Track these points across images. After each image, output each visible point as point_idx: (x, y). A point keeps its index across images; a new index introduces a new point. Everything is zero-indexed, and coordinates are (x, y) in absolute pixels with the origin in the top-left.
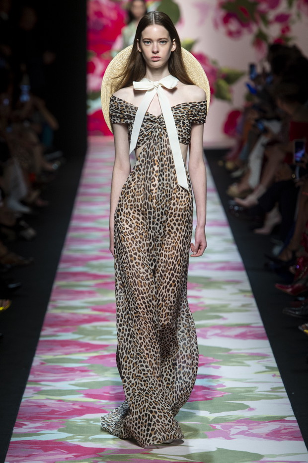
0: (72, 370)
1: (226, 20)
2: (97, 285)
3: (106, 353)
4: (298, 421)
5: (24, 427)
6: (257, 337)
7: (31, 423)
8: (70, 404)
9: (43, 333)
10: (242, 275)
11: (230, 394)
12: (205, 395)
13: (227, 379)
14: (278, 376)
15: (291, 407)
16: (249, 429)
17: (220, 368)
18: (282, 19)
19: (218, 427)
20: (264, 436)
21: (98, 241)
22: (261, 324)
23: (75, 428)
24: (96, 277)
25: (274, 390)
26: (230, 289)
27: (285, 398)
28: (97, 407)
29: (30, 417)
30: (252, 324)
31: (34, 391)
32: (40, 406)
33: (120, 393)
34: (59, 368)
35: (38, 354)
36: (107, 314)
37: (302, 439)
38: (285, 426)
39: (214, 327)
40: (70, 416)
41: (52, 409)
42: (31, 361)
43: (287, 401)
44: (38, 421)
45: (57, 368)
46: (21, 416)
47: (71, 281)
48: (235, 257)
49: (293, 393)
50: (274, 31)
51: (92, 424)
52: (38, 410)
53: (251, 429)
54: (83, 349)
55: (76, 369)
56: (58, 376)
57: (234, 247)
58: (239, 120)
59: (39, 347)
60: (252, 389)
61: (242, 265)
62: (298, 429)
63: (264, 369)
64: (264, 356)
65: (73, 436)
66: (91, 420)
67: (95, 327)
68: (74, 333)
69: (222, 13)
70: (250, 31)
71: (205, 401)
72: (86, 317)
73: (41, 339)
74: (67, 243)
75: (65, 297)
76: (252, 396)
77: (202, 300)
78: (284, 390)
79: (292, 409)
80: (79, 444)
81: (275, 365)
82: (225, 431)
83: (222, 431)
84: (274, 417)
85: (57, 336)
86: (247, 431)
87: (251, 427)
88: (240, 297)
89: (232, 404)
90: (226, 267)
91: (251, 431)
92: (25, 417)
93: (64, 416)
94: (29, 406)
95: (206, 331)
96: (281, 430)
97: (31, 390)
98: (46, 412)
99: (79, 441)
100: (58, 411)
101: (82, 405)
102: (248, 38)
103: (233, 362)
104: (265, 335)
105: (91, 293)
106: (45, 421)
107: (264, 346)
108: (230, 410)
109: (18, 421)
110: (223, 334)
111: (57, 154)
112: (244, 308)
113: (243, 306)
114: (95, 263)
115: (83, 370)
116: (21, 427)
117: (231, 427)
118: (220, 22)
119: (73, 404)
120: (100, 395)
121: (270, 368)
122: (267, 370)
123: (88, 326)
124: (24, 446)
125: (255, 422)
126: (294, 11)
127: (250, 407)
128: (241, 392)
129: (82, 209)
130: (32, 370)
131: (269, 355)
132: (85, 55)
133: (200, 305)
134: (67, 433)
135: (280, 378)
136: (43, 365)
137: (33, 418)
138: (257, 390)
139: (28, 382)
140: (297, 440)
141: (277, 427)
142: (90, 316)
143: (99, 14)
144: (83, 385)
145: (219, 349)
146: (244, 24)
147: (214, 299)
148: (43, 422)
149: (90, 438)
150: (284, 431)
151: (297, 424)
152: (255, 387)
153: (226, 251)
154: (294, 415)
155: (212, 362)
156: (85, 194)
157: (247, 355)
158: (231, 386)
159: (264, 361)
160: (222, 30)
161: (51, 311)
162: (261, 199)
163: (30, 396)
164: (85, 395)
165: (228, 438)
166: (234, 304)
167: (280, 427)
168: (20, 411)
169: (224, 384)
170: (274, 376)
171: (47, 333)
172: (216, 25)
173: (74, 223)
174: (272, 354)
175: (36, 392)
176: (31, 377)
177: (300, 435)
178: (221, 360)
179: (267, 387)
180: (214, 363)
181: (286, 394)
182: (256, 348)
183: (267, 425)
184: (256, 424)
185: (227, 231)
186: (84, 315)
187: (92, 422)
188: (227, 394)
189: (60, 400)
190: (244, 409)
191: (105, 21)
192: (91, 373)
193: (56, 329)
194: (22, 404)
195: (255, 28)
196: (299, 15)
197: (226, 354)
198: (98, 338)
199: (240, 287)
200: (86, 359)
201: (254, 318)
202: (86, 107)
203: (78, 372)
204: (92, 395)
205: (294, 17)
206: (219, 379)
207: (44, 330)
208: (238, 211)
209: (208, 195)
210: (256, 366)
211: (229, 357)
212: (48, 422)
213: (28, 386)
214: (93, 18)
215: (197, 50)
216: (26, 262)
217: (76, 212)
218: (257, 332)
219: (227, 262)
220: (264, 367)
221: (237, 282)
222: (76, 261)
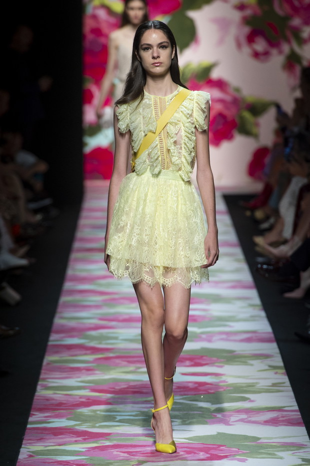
0: (67, 464)
1: (251, 39)
2: (96, 360)
3: (107, 443)
6: (291, 423)
9: (31, 419)
10: (272, 348)
17: (247, 462)
21: (98, 307)
22: (296, 407)
24: (95, 350)
26: (258, 364)
30: (285, 407)
34: (51, 461)
35: (26, 444)
36: (109, 396)
39: (239, 411)
42: (17, 453)
45: (48, 461)
47: (65, 356)
48: (263, 326)
54: (80, 439)
55: (72, 462)
57: (263, 314)
58: (267, 160)
59: (26, 437)
61: (272, 335)
64: (299, 446)
67: (95, 411)
68: (69, 419)
69: (247, 30)
70: (281, 52)
72: (83, 400)
73: (29, 426)
74: (59, 309)
75: (57, 375)
77: (224, 378)
85: (49, 423)
88: (271, 374)
90: (253, 337)
95: (230, 416)
102: (277, 59)
103: (262, 453)
104: (301, 421)
105: (89, 370)
107: (300, 434)
110: (250, 419)
111: (47, 202)
112: (274, 388)
113: (274, 385)
114: (93, 333)
118: (243, 40)
121: (307, 461)
122: (303, 463)
123: (85, 411)
129: (76, 268)
131: (306, 445)
132: (80, 82)
133: (222, 384)
136: (31, 458)
142: (88, 398)
143: (97, 32)
145: (246, 438)
146: (273, 43)
147: (238, 377)
153: (252, 318)
155: (237, 453)
157: (279, 445)
159: (299, 452)
160: (247, 50)
166: (263, 384)
171: (36, 419)
172: (239, 45)
173: (68, 285)
178: (248, 451)
180: (240, 455)
182: (290, 437)
185: (253, 295)
186: (81, 397)
193: (47, 414)
195: (286, 48)
197: (254, 444)
198: (97, 425)
199: (269, 362)
200: (84, 450)
201: (287, 400)
202: (82, 144)
207: (33, 415)
208: (267, 270)
210: (290, 458)
211: (257, 447)
214: (90, 37)
215: (215, 75)
216: (11, 332)
217: (70, 272)
218: (292, 417)
219: (254, 332)
220: (301, 460)
221: (267, 356)
222: (70, 332)
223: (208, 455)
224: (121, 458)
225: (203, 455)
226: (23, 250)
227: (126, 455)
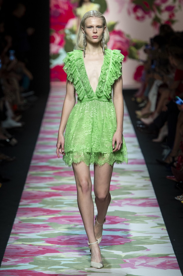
0: (38, 226)
1: (135, 10)
2: (55, 174)
3: (59, 215)
4: (177, 257)
5: (8, 261)
6: (152, 205)
7: (13, 259)
8: (36, 247)
9: (21, 203)
10: (144, 167)
11: (135, 240)
12: (120, 241)
13: (133, 231)
14: (165, 229)
15: (173, 249)
16: (146, 262)
17: (129, 225)
18: (170, 9)
19: (128, 261)
20: (156, 266)
22: (155, 197)
23: (39, 262)
24: (54, 168)
25: (162, 238)
26: (136, 175)
27: (169, 243)
28: (53, 249)
29: (12, 255)
30: (149, 197)
31: (15, 239)
32: (18, 249)
33: (68, 240)
34: (30, 225)
35: (18, 216)
36: (61, 191)
37: (179, 268)
38: (169, 260)
39: (126, 199)
40: (37, 255)
41: (26, 250)
42: (13, 220)
43: (170, 244)
44: (17, 258)
46: (6, 255)
47: (39, 172)
48: (140, 156)
49: (174, 240)
50: (164, 17)
51: (50, 259)
52: (17, 251)
53: (148, 262)
54: (45, 213)
55: (41, 225)
56: (29, 230)
57: (139, 150)
59: (18, 212)
60: (149, 238)
61: (144, 161)
62: (177, 262)
63: (156, 225)
64: (156, 217)
65: (38, 267)
66: (49, 257)
67: (53, 199)
68: (40, 203)
69: (133, 5)
70: (150, 16)
71: (120, 245)
72: (47, 194)
73: (20, 207)
74: (37, 148)
75: (35, 181)
76: (148, 242)
77: (119, 183)
78: (169, 238)
79: (173, 250)
80: (42, 272)
81: (163, 222)
82: (132, 263)
83: (130, 263)
84: (162, 255)
85: (30, 205)
86: (145, 263)
87: (148, 261)
88: (143, 180)
89: (136, 247)
90: (134, 162)
91: (147, 263)
92: (9, 256)
93: (32, 255)
94: (11, 248)
95: (121, 202)
96: (166, 263)
97: (13, 239)
98: (21, 252)
99: (42, 270)
100: (29, 252)
101: (44, 247)
102: (148, 20)
103: (137, 221)
104: (157, 204)
105: (51, 178)
106: (21, 258)
107: (157, 211)
108: (135, 251)
109: (4, 258)
110: (131, 203)
111: (31, 93)
112: (145, 187)
113: (144, 186)
114: (54, 160)
115: (45, 226)
116: (6, 261)
117: (135, 261)
118: (131, 11)
119: (39, 247)
120: (55, 241)
121: (160, 225)
122: (158, 225)
123: (48, 199)
124: (8, 273)
125: (150, 258)
126: (177, 4)
127: (147, 249)
128: (142, 239)
129: (46, 127)
130: (13, 226)
131: (160, 217)
132: (48, 32)
133: (118, 186)
134: (35, 265)
135: (166, 230)
136: (21, 223)
137: (13, 256)
138: (152, 238)
139: (11, 234)
140: (176, 269)
141: (164, 261)
142: (50, 193)
143: (57, 6)
144: (45, 235)
145: (129, 213)
146: (146, 12)
147: (127, 182)
148: (20, 259)
149: (49, 268)
150: (168, 264)
151: (176, 259)
152: (151, 236)
153: (134, 152)
154: (174, 253)
155: (125, 221)
156: (48, 118)
157: (146, 216)
158: (136, 236)
159: (156, 220)
160: (133, 16)
161: (26, 190)
163: (12, 242)
164: (46, 241)
165: (133, 267)
166: (139, 185)
167: (166, 261)
168: (6, 251)
169: (132, 235)
170: (163, 229)
171: (23, 204)
172: (129, 13)
173: (41, 135)
174: (161, 216)
175: (16, 240)
176: (13, 231)
177: (178, 266)
178: (130, 220)
179: (158, 236)
180: (126, 221)
181: (169, 240)
182: (152, 212)
183: (158, 260)
184: (151, 259)
185: (135, 140)
186: (46, 192)
187: (50, 258)
188: (133, 241)
189: (30, 245)
190: (144, 250)
191: (61, 11)
192: (50, 228)
193: (29, 201)
194: (7, 247)
195: (153, 15)
196: (180, 7)
197: (133, 216)
198: (54, 206)
199: (142, 174)
200: (47, 219)
201: (150, 194)
202: (49, 64)
203: (42, 228)
204: (50, 241)
205: (177, 8)
206: (128, 232)
207: (22, 201)
208: (142, 128)
210: (151, 223)
211: (135, 217)
212: (23, 258)
213: (11, 236)
214: (53, 9)
215: (117, 28)
216: (11, 159)
217: (42, 129)
218: (153, 202)
219: (135, 159)
220: (157, 224)
221: (140, 172)
222: (42, 159)
223: (110, 222)
224: (66, 223)
225: (107, 221)
226: (18, 118)
227: (68, 221)
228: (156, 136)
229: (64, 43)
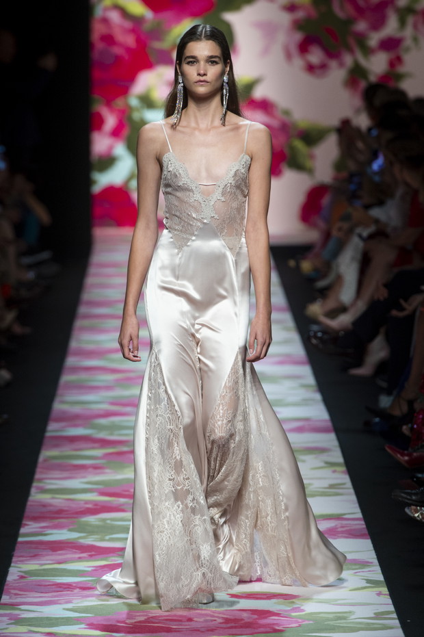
0: (69, 587)
1: (303, 48)
2: (106, 456)
6: (353, 534)
9: (23, 530)
10: (330, 440)
11: (311, 622)
12: (274, 624)
13: (307, 600)
14: (385, 594)
18: (390, 45)
21: (108, 388)
22: (359, 515)
24: (104, 443)
25: (378, 616)
26: (311, 460)
27: (397, 628)
30: (344, 514)
31: (10, 619)
34: (49, 583)
35: (16, 562)
36: (123, 501)
42: (5, 573)
43: (400, 632)
45: (43, 583)
47: (67, 451)
48: (318, 412)
49: (408, 621)
50: (377, 65)
54: (84, 555)
55: (74, 585)
56: (46, 597)
57: (318, 396)
58: (325, 201)
59: (17, 553)
60: (345, 615)
61: (329, 424)
63: (364, 584)
64: (363, 564)
67: (104, 520)
68: (71, 530)
69: (298, 37)
70: (341, 65)
72: (90, 506)
73: (21, 539)
74: (60, 391)
75: (57, 474)
76: (343, 625)
78: (395, 615)
81: (380, 577)
85: (46, 535)
88: (327, 472)
90: (306, 426)
97: (5, 619)
102: (337, 74)
104: (366, 532)
105: (97, 468)
107: (364, 549)
111: (45, 255)
112: (332, 490)
113: (331, 486)
114: (103, 421)
115: (84, 587)
118: (294, 50)
120: (111, 626)
121: (373, 583)
122: (368, 585)
123: (91, 519)
126: (408, 32)
128: (329, 620)
129: (82, 339)
130: (6, 588)
131: (371, 563)
132: (87, 103)
135: (389, 597)
136: (23, 580)
138: (353, 617)
142: (96, 504)
143: (109, 39)
144: (86, 610)
146: (332, 54)
152: (351, 612)
153: (305, 402)
156: (87, 316)
158: (313, 611)
159: (363, 572)
160: (298, 62)
161: (36, 497)
162: (357, 323)
163: (3, 628)
164: (88, 625)
166: (318, 485)
169: (302, 608)
170: (380, 594)
171: (29, 530)
172: (288, 56)
173: (71, 361)
174: (375, 561)
175: (12, 621)
176: (5, 598)
179: (369, 612)
181: (397, 621)
182: (351, 552)
185: (306, 372)
186: (87, 502)
188: (306, 622)
189: (49, 634)
191: (117, 51)
193: (43, 524)
195: (348, 60)
196: (416, 40)
198: (108, 537)
199: (326, 457)
200: (89, 569)
201: (348, 505)
202: (89, 182)
203: (77, 591)
204: (99, 625)
205: (408, 42)
206: (294, 600)
207: (26, 525)
209: (274, 316)
210: (353, 578)
214: (99, 46)
215: (258, 93)
217: (74, 344)
218: (354, 527)
219: (307, 420)
220: (365, 581)
221: (322, 450)
222: (73, 419)
228: (359, 363)
229: (126, 132)
